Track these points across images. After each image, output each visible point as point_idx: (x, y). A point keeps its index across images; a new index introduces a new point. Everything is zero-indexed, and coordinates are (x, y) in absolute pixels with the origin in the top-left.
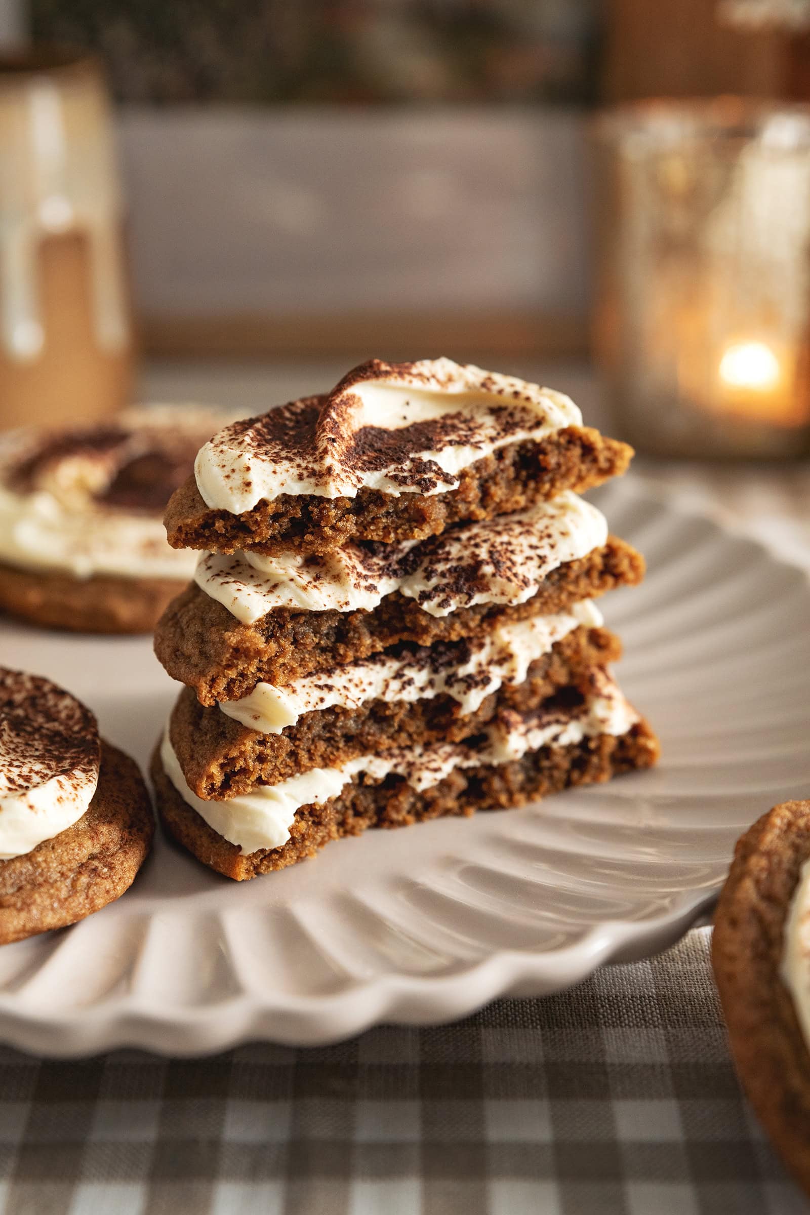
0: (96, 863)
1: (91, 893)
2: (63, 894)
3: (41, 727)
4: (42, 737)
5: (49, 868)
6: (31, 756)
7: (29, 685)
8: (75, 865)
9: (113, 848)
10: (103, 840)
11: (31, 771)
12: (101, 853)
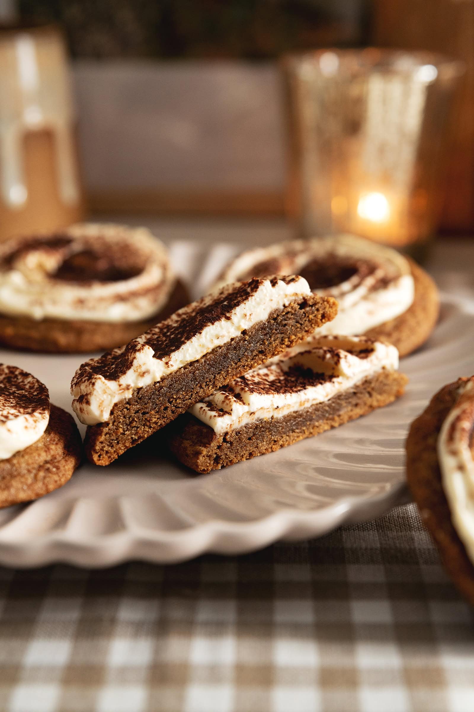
0: (48, 466)
1: (46, 481)
2: (30, 481)
3: (14, 392)
4: (15, 397)
5: (20, 467)
6: (8, 406)
7: (6, 371)
8: (36, 466)
9: (59, 458)
10: (52, 452)
11: (8, 413)
12: (51, 460)
